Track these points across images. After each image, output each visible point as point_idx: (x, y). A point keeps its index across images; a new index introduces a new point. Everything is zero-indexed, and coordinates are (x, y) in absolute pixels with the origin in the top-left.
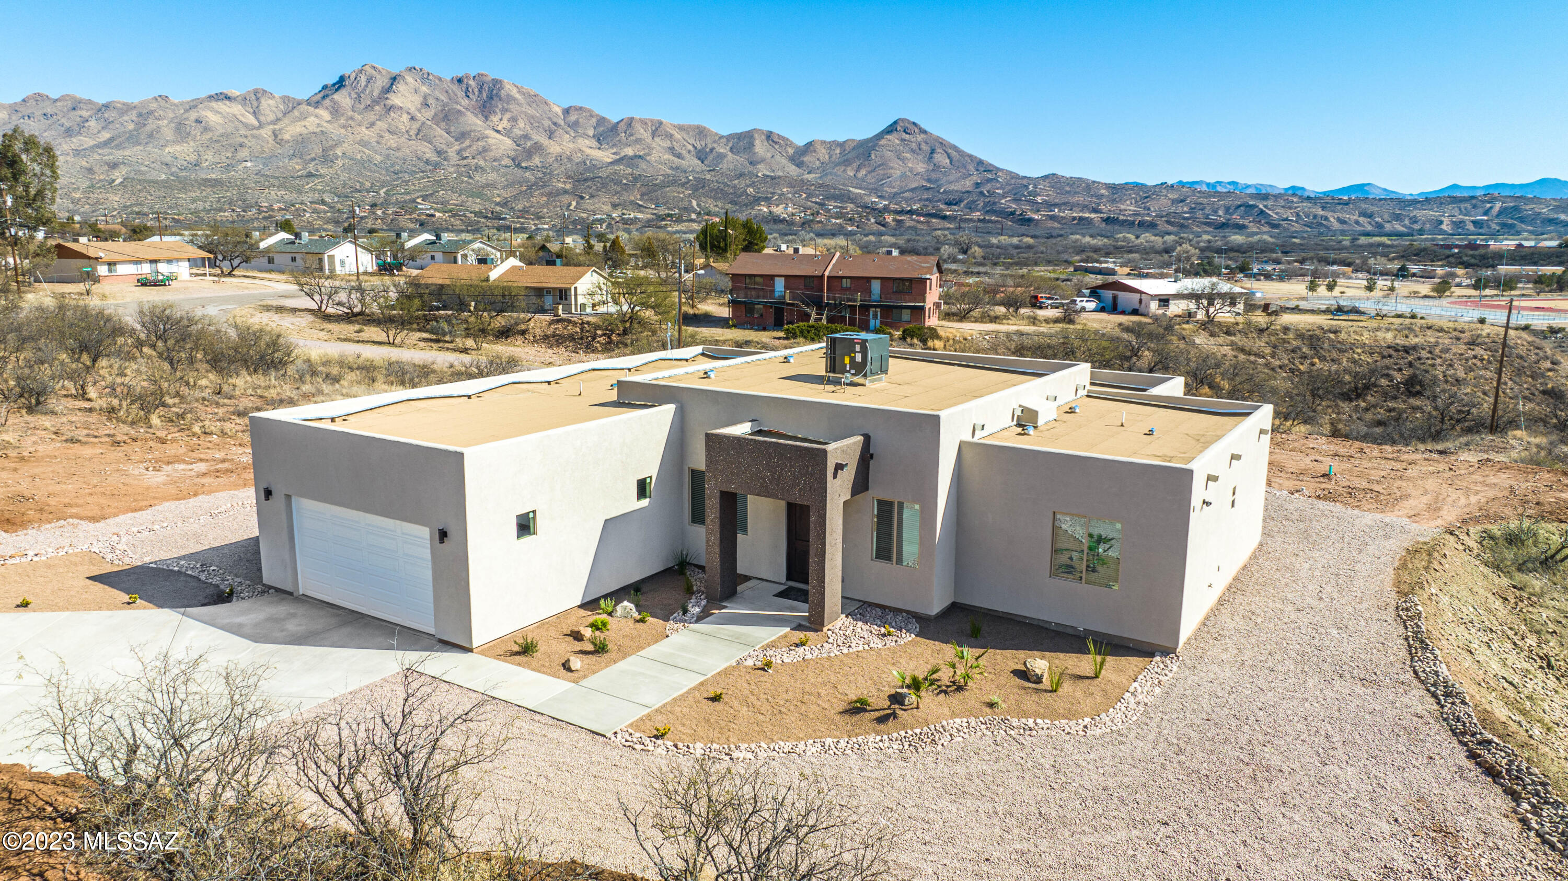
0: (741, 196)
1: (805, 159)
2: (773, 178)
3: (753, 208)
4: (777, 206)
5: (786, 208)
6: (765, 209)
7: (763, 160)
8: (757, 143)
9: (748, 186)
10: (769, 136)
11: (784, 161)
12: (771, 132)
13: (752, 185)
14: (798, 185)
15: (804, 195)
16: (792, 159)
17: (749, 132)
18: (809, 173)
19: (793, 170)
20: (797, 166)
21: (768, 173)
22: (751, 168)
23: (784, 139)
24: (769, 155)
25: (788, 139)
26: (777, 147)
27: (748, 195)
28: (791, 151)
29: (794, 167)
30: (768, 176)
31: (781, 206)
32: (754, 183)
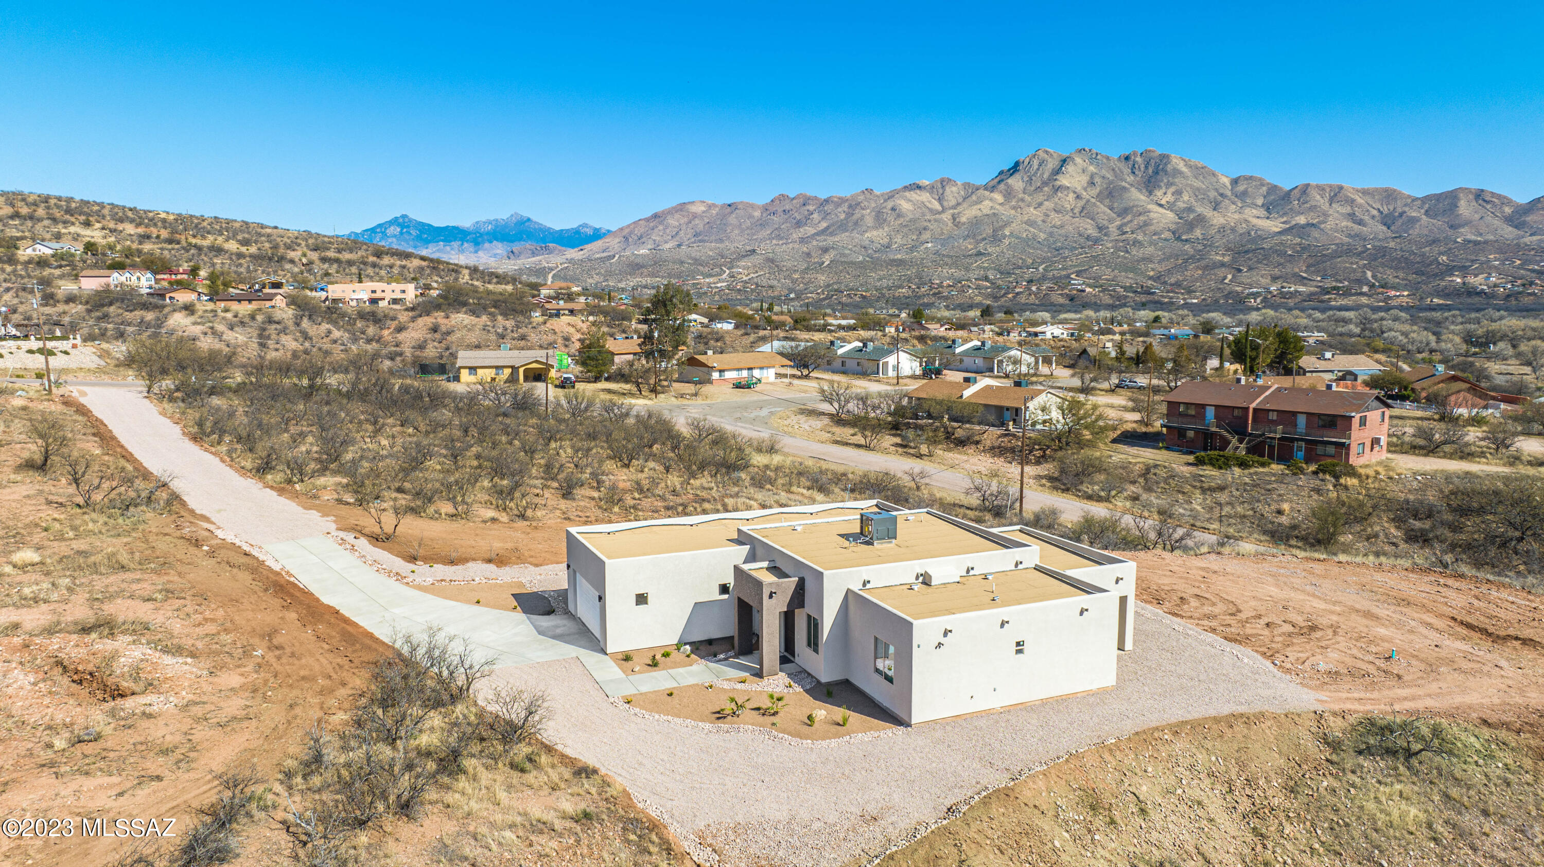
0: (1429, 265)
1: (1528, 219)
2: (1476, 243)
3: (1442, 279)
4: (1476, 276)
5: (1488, 278)
6: (1459, 280)
7: (1468, 223)
8: (1462, 203)
9: (1441, 253)
10: (1479, 195)
11: (1497, 223)
12: (1482, 191)
13: (1446, 253)
14: (1508, 250)
15: (1518, 262)
16: (1509, 220)
17: (1452, 192)
18: (1531, 235)
19: (1509, 232)
20: (1516, 227)
21: (1473, 238)
22: (1450, 232)
23: (1499, 197)
24: (1477, 216)
25: (1505, 197)
26: (1488, 207)
27: (1439, 264)
28: (1508, 210)
29: (1510, 229)
30: (1470, 241)
31: (1481, 276)
32: (1450, 249)
